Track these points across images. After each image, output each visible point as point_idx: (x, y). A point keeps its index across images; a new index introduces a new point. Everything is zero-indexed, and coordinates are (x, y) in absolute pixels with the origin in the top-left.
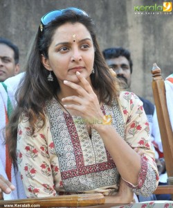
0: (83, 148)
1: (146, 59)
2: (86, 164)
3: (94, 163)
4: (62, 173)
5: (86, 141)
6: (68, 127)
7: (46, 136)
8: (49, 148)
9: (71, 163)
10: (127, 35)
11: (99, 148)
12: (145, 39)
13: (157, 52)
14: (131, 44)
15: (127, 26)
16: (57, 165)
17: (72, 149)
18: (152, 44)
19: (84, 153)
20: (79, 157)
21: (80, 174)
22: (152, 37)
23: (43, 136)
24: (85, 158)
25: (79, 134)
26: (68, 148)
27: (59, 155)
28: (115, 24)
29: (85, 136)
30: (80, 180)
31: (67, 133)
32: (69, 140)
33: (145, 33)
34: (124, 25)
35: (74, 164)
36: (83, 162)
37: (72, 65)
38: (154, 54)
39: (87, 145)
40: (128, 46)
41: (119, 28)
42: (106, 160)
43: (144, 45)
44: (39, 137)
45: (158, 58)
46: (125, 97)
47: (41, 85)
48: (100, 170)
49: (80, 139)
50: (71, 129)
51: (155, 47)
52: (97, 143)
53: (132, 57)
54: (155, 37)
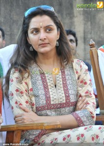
0: (51, 93)
1: (86, 37)
2: (52, 103)
3: (57, 102)
4: (36, 108)
5: (52, 89)
6: (42, 79)
7: (28, 83)
8: (30, 91)
9: (43, 102)
10: (74, 22)
11: (61, 94)
12: (85, 24)
13: (93, 32)
14: (76, 27)
15: (74, 16)
16: (34, 102)
17: (44, 92)
18: (90, 27)
19: (51, 96)
20: (48, 98)
21: (48, 109)
22: (89, 23)
23: (26, 83)
24: (52, 99)
25: (49, 84)
26: (41, 92)
27: (36, 96)
28: (66, 15)
29: (52, 85)
30: (48, 113)
31: (41, 83)
32: (42, 87)
33: (85, 21)
34: (72, 16)
35: (45, 102)
36: (50, 101)
37: (40, 42)
38: (91, 33)
39: (53, 91)
40: (75, 28)
41: (69, 17)
42: (64, 102)
43: (84, 28)
44: (24, 84)
45: (93, 36)
46: (77, 63)
47: (26, 53)
48: (60, 108)
49: (49, 87)
50: (44, 81)
51: (91, 29)
52: (60, 91)
53: (77, 36)
54: (91, 23)
